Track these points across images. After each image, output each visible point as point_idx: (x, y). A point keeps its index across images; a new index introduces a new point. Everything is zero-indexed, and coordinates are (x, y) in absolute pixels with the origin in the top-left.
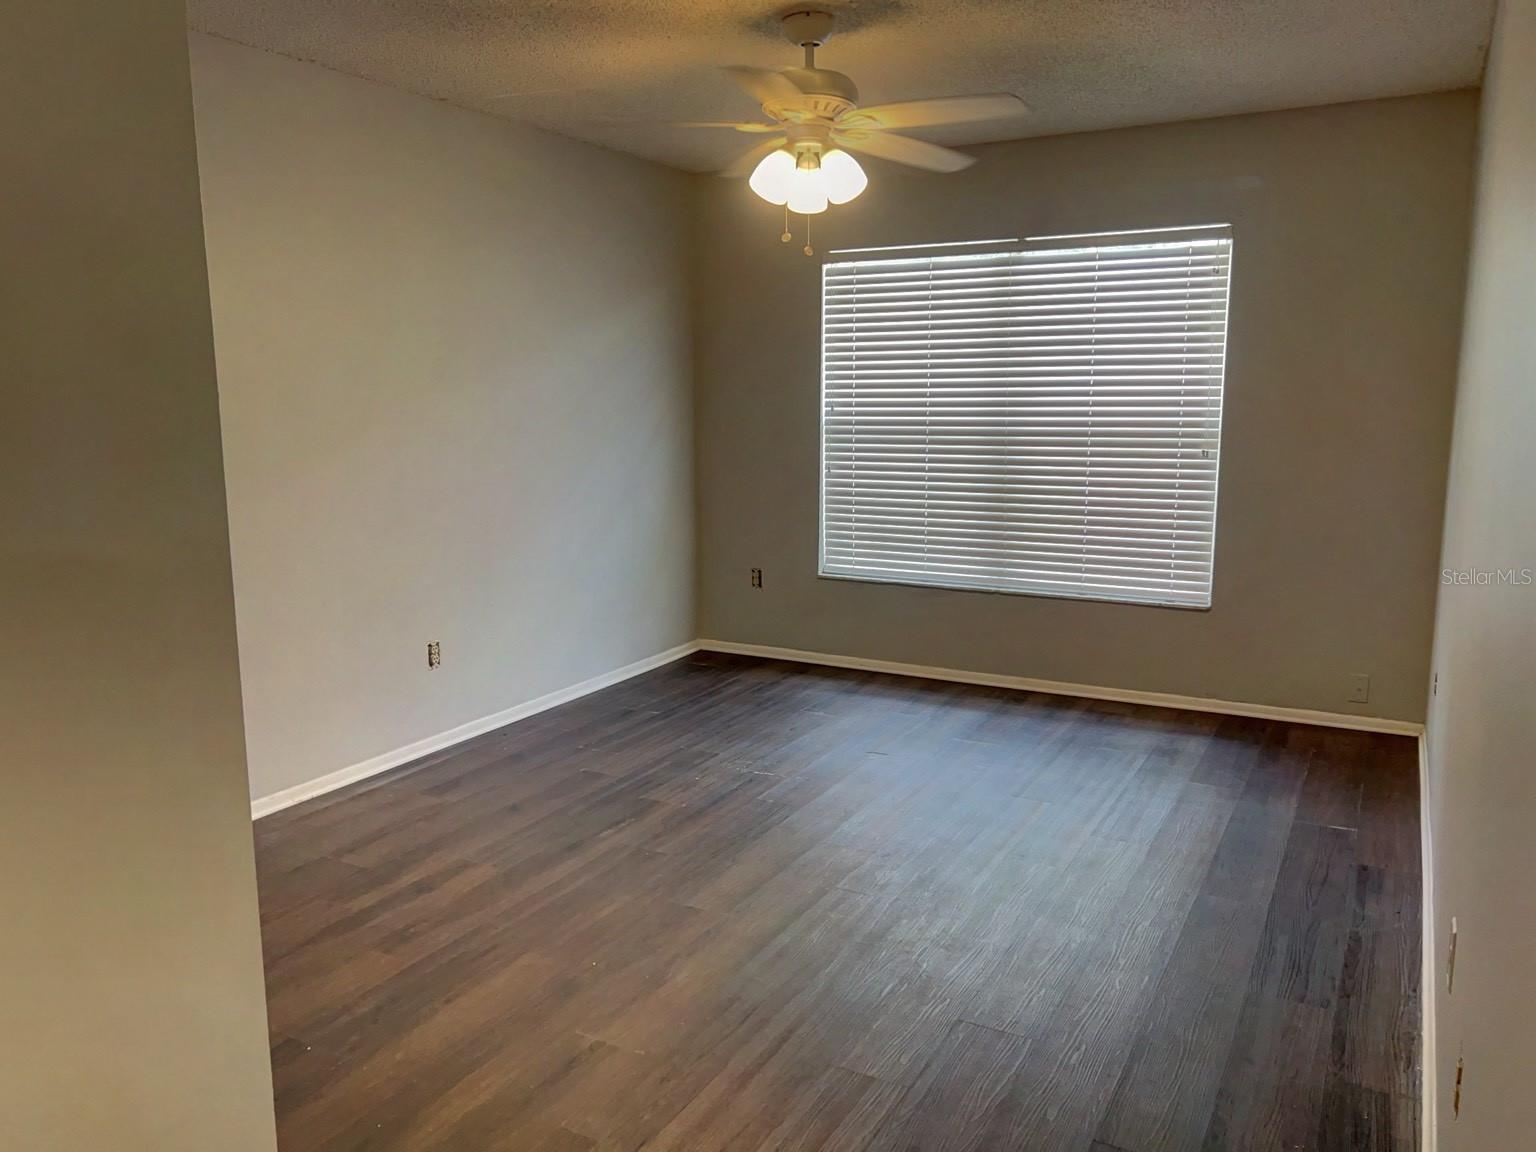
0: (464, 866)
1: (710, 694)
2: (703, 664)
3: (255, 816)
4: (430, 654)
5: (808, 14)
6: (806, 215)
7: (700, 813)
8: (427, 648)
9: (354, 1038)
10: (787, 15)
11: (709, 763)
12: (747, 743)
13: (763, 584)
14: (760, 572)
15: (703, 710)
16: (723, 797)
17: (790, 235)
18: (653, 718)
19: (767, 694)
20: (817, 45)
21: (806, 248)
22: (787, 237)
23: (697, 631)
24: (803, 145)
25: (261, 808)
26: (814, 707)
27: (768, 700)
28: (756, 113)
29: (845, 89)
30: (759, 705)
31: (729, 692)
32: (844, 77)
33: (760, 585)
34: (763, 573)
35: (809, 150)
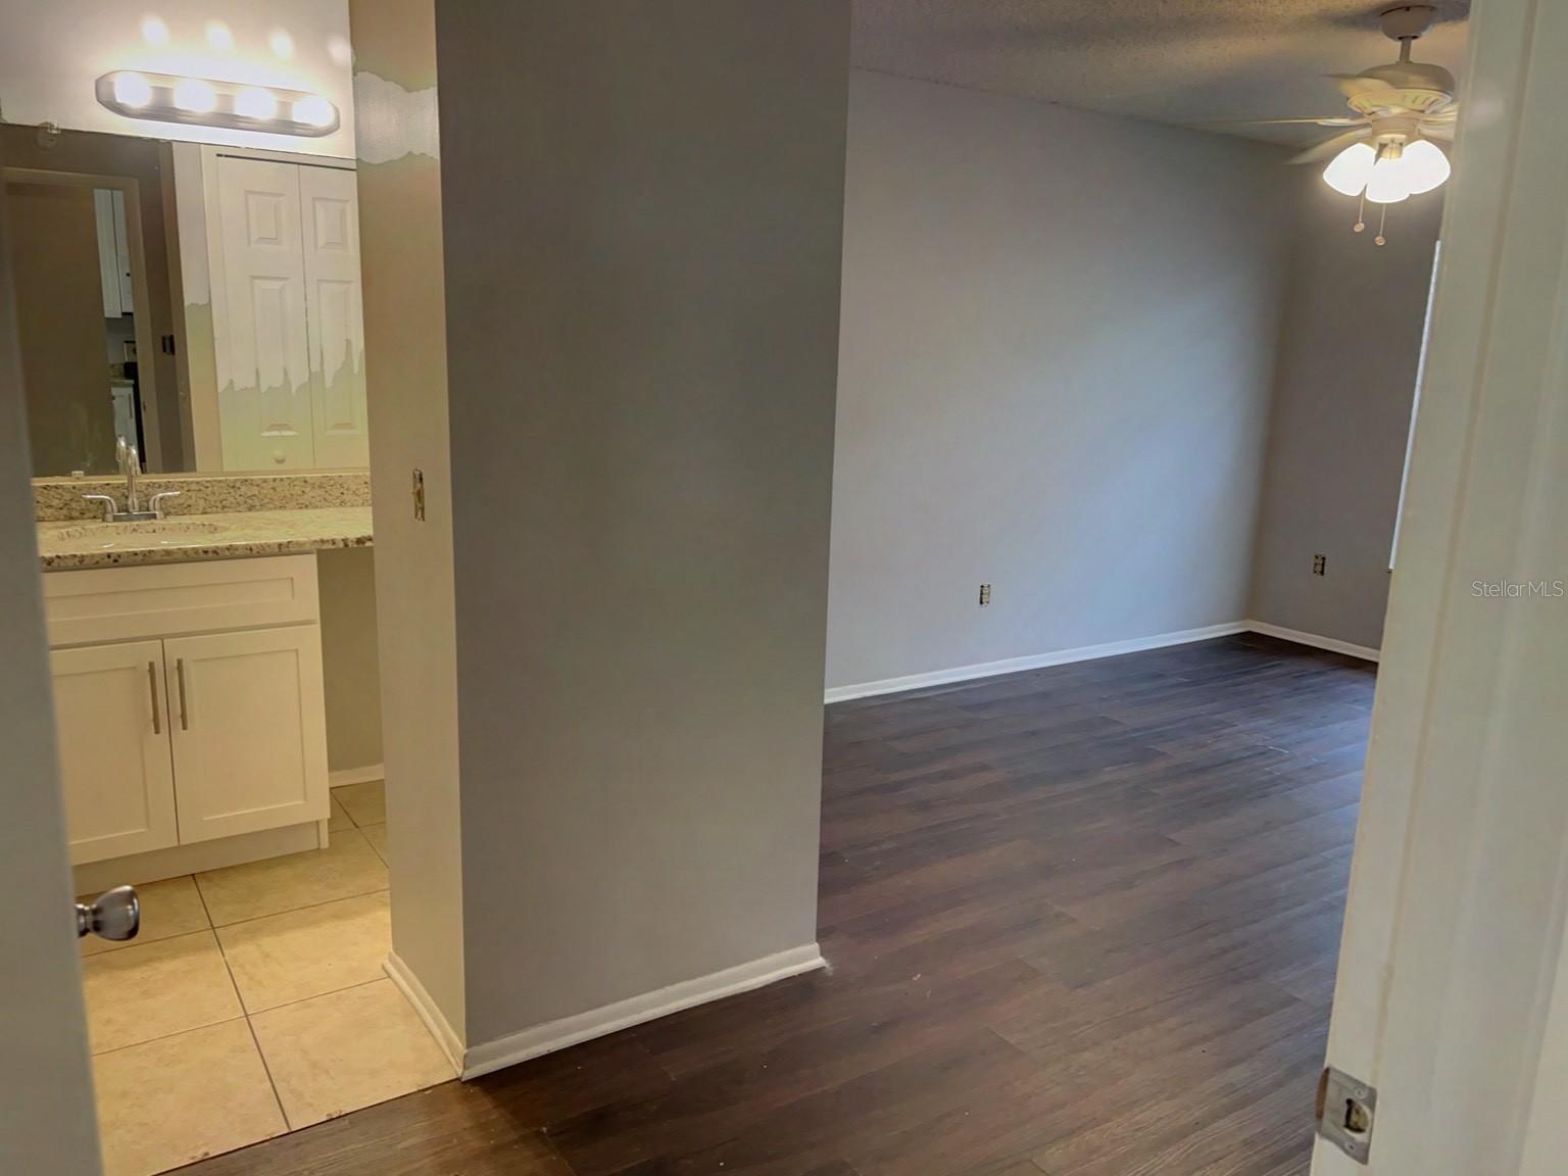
0: (984, 767)
1: (1245, 673)
2: (1249, 643)
3: (827, 701)
4: (982, 594)
5: (1408, 9)
6: (1382, 205)
7: (1203, 770)
8: (979, 589)
9: (878, 863)
10: (1386, 11)
11: (1226, 731)
12: (1270, 721)
13: (1325, 572)
14: (1324, 559)
15: (1235, 685)
16: (1229, 762)
17: (1362, 225)
18: (1181, 685)
19: (1305, 682)
20: (1415, 37)
21: (1378, 238)
22: (1359, 227)
23: (1248, 610)
24: (1386, 137)
25: (832, 696)
26: (1356, 701)
27: (1308, 687)
28: (1342, 107)
29: (1441, 80)
30: (1297, 689)
31: (1267, 674)
32: (1441, 69)
33: (1322, 573)
34: (1327, 560)
35: (1393, 141)
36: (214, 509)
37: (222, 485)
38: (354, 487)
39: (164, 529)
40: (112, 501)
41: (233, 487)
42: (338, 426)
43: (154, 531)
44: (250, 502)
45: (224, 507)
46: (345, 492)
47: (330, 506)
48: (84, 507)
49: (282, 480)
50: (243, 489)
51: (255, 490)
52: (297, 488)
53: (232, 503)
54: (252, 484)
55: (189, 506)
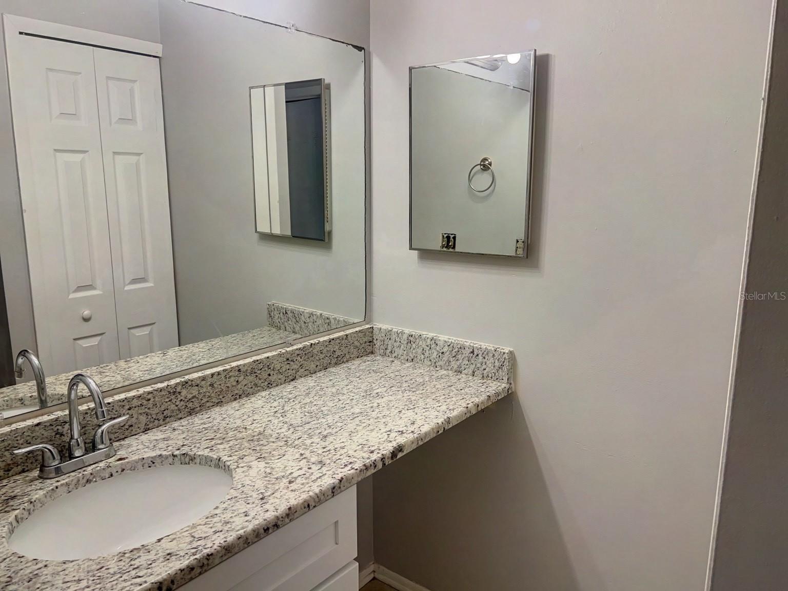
36: (156, 422)
37: (163, 393)
38: (278, 366)
39: (123, 470)
40: (45, 445)
41: (174, 392)
42: (134, 281)
43: (112, 475)
44: (190, 405)
45: (165, 417)
46: (272, 373)
47: (259, 391)
48: (9, 462)
49: (219, 373)
50: (184, 392)
51: (195, 391)
52: (232, 379)
53: (173, 411)
54: (192, 386)
55: (132, 426)
